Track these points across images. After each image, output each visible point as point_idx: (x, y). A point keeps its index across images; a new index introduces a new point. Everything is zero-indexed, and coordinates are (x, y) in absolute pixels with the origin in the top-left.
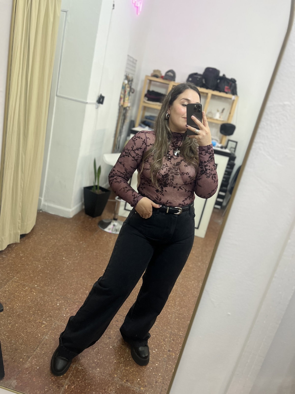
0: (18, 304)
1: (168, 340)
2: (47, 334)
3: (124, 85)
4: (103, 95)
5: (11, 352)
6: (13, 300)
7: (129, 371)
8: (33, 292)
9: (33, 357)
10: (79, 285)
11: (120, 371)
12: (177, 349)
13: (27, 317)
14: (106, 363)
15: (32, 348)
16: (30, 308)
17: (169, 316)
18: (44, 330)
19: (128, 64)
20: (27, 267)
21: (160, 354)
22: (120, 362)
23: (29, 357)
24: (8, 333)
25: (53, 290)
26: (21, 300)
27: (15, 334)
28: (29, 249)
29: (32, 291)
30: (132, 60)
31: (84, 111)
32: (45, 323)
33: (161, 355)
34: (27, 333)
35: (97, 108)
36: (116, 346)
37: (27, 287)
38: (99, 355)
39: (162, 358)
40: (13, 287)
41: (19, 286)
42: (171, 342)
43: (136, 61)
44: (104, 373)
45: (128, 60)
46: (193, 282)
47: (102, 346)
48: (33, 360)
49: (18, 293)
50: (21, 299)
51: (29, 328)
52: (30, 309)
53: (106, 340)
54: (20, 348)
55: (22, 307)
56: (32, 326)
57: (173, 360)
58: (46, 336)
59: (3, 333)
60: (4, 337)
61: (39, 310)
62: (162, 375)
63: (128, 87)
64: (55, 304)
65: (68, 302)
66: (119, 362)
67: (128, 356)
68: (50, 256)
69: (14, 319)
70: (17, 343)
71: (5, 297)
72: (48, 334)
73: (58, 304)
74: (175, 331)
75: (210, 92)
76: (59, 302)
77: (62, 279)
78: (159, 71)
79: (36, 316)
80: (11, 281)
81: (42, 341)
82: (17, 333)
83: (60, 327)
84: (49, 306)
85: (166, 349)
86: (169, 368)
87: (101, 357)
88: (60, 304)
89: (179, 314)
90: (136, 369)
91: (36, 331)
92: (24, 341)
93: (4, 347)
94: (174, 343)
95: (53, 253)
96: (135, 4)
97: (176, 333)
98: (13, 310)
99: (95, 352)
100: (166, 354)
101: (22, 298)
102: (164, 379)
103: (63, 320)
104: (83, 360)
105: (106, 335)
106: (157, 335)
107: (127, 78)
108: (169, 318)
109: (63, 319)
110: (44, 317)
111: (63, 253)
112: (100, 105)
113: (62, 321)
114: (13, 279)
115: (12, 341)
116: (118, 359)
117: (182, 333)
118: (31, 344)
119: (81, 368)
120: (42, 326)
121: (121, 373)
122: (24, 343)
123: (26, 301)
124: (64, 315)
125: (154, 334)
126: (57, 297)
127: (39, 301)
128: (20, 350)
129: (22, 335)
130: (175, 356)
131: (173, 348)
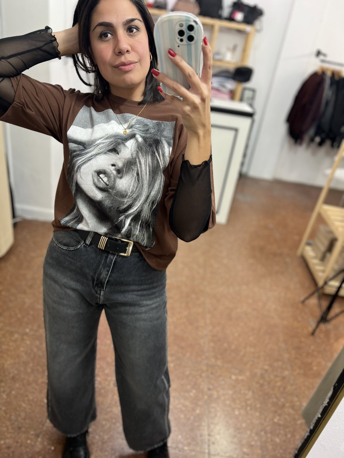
1: (205, 375)
5: (14, 433)
8: (25, 341)
13: (24, 378)
20: (11, 304)
23: (38, 436)
24: (4, 406)
27: (14, 406)
28: (8, 278)
34: (29, 402)
37: (16, 334)
39: (202, 401)
41: (6, 335)
42: (208, 377)
49: (6, 345)
50: (11, 352)
51: (30, 393)
52: (26, 366)
54: (24, 424)
55: (16, 365)
56: (34, 390)
69: (8, 385)
75: (217, 23)
79: (36, 374)
82: (16, 403)
89: (213, 336)
92: (27, 413)
97: (214, 363)
100: (206, 395)
115: (12, 417)
118: (37, 417)
122: (28, 417)
123: (19, 355)
127: (35, 352)
128: (25, 427)
129: (24, 405)
130: (218, 395)
131: (212, 384)
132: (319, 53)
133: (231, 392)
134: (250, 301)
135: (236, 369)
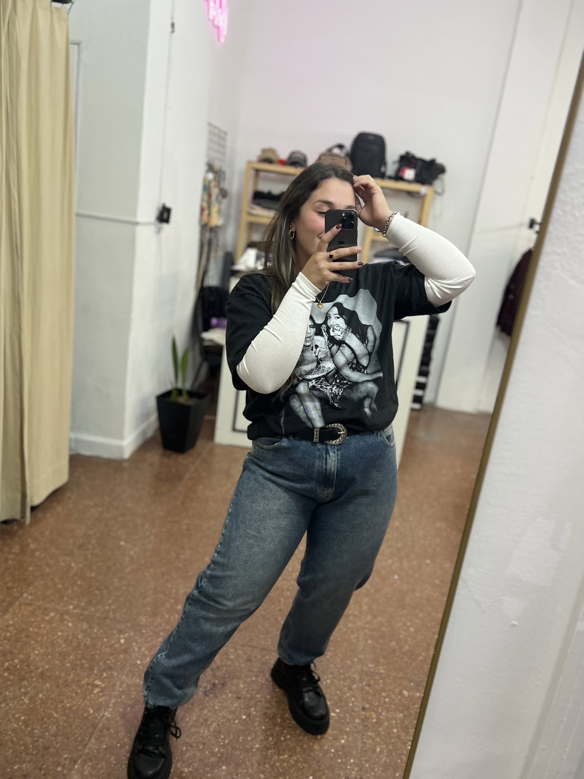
0: (39, 651)
1: (358, 687)
2: (107, 706)
3: (207, 183)
4: (168, 205)
5: (36, 754)
6: (26, 644)
7: (288, 762)
8: (65, 623)
9: (85, 761)
10: (161, 596)
11: (269, 764)
12: (379, 702)
13: (60, 675)
14: (238, 753)
15: (80, 741)
16: (64, 655)
17: (352, 637)
18: (100, 700)
19: (210, 141)
20: (48, 570)
21: (346, 717)
22: (268, 746)
23: (75, 762)
24: (23, 715)
25: (108, 611)
26: (42, 641)
27: (39, 716)
28: (47, 533)
29: (65, 620)
30: (217, 132)
31: (132, 242)
32: (99, 685)
33: (348, 720)
34: (64, 711)
35: (158, 232)
36: (254, 713)
37: (53, 612)
38: (222, 737)
39: (351, 726)
40: (22, 616)
41: (36, 613)
42: (363, 690)
43: (225, 133)
44: (237, 775)
45: (211, 133)
46: (390, 561)
47: (226, 717)
48: (83, 767)
49: (36, 627)
50: (42, 638)
51: (67, 698)
52: (65, 659)
53: (232, 704)
54: (54, 743)
55: (47, 656)
56: (74, 695)
57: (374, 727)
58: (105, 712)
59: (14, 716)
60: (18, 724)
61: (83, 658)
62: (356, 761)
63: (215, 186)
64: (116, 641)
65: (142, 633)
66: (266, 747)
67: (282, 731)
68: (93, 541)
69: (33, 685)
70: (47, 734)
71: (9, 640)
72: (110, 707)
73: (122, 641)
74: (371, 665)
76: (124, 634)
77: (124, 588)
78: (272, 151)
79: (78, 671)
80: (17, 604)
81: (99, 722)
82: (44, 711)
83: (132, 689)
84: (103, 647)
85: (357, 706)
86: (368, 746)
87: (227, 741)
88: (126, 639)
89: (373, 630)
90: (303, 756)
91: (82, 702)
92: (60, 727)
93: (20, 746)
94: (371, 691)
95: (98, 535)
97: (372, 670)
98: (28, 666)
99: (213, 731)
100: (358, 717)
101: (45, 638)
102: (361, 770)
103: (137, 674)
104: (191, 753)
105: (230, 692)
106: (335, 678)
107: (210, 168)
108: (354, 641)
109: (136, 672)
110: (95, 672)
111: (119, 533)
112: (165, 225)
113: (133, 676)
114: (21, 600)
115: (36, 731)
116: (262, 740)
117: (383, 669)
118: (75, 734)
119: (188, 769)
120: (95, 692)
121: (273, 770)
122: (60, 733)
123: (55, 642)
124: (139, 662)
125: (328, 678)
126: (118, 626)
127: (80, 639)
128: (55, 747)
129: (55, 715)
130: (377, 719)
131: (369, 702)
132: (532, 223)
134: (437, 582)
135: (412, 681)
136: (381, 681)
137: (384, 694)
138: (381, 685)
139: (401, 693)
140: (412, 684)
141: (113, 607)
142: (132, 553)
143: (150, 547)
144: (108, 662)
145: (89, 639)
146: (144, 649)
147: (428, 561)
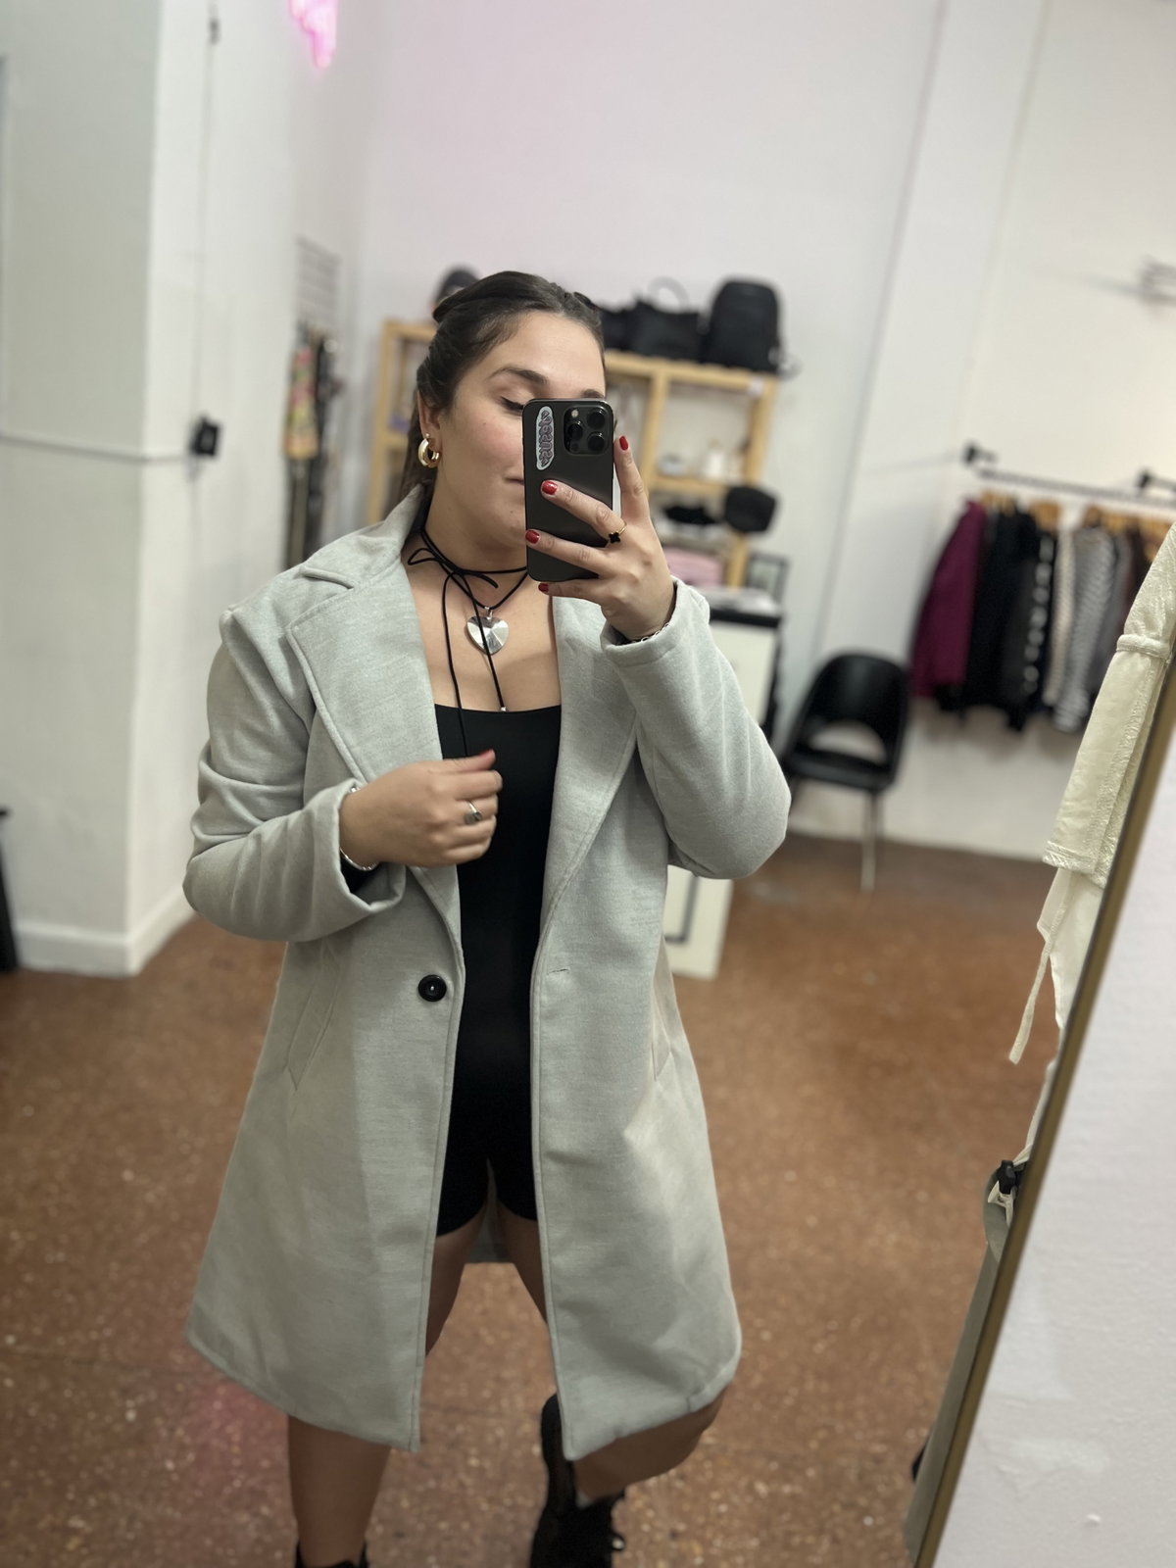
4: (215, 416)
12: (707, 1515)
19: (304, 277)
25: (97, 1344)
30: (317, 257)
31: (133, 500)
32: (80, 1528)
35: (193, 475)
42: (671, 1488)
43: (336, 261)
45: (303, 260)
61: (41, 1464)
64: (117, 1415)
68: (61, 1176)
73: (131, 1416)
75: (663, 371)
76: (133, 1398)
77: (133, 1283)
79: (30, 1498)
84: (88, 1434)
88: (139, 1409)
94: (688, 1490)
95: (73, 1159)
96: (301, 20)
100: (664, 1555)
107: (305, 335)
110: (70, 1496)
111: (121, 1151)
112: (207, 461)
120: (70, 1547)
124: (170, 1465)
126: (121, 1378)
127: (33, 1417)
130: (706, 1556)
131: (684, 1517)
132: (972, 454)
133: (754, 1543)
134: (812, 1221)
135: (772, 1457)
136: (708, 1465)
137: (715, 1495)
138: (710, 1475)
139: (750, 1489)
140: (774, 1466)
141: (108, 1332)
142: (150, 1197)
143: (190, 1180)
144: (99, 1470)
145: (53, 1417)
146: (180, 1432)
147: (791, 1176)
